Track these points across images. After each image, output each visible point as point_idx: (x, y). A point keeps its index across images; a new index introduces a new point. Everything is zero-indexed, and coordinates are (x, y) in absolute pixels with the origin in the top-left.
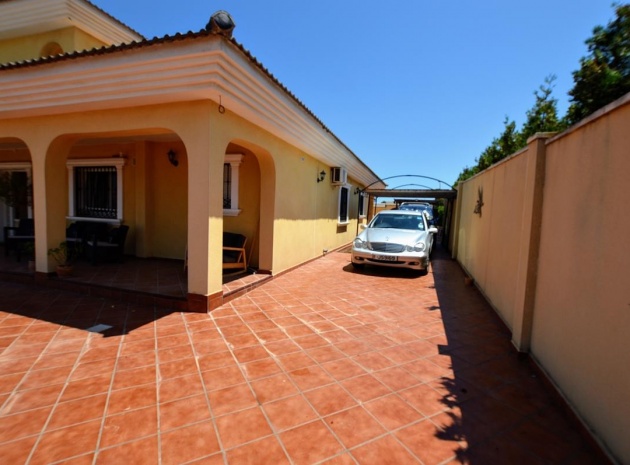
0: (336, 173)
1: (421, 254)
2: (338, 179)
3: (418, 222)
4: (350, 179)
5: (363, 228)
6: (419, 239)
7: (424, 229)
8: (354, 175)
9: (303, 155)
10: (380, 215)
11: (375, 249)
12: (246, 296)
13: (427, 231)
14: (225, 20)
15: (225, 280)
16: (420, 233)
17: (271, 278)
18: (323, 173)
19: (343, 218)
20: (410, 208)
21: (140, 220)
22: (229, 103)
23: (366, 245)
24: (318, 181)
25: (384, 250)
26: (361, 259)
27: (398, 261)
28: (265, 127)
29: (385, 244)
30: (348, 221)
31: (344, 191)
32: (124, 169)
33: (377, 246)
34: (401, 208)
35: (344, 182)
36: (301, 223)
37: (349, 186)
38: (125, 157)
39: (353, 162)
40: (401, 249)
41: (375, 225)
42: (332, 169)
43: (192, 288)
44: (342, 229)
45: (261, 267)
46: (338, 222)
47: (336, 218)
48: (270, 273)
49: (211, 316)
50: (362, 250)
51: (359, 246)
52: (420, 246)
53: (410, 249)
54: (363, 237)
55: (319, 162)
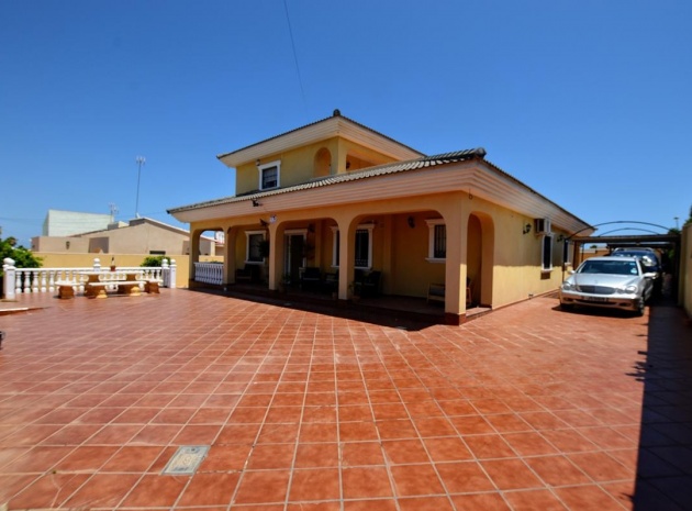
0: (539, 224)
1: (633, 296)
2: (542, 229)
3: (632, 267)
4: (554, 228)
5: (570, 273)
6: (632, 282)
7: (637, 274)
8: (558, 224)
9: (513, 213)
10: (588, 261)
11: (583, 291)
12: (478, 320)
13: (641, 276)
14: (481, 152)
15: (468, 308)
16: (632, 278)
17: (491, 311)
18: (529, 226)
19: (547, 266)
20: (626, 254)
21: (387, 268)
22: (475, 192)
23: (575, 287)
24: (524, 232)
25: (593, 292)
26: (570, 300)
27: (608, 301)
28: (496, 201)
29: (593, 287)
30: (551, 268)
31: (548, 239)
32: (373, 231)
33: (585, 289)
34: (615, 255)
35: (548, 231)
36: (511, 269)
37: (552, 235)
38: (376, 223)
39: (557, 212)
40: (611, 291)
41: (583, 271)
42: (536, 220)
43: (448, 309)
44: (546, 276)
45: (483, 302)
46: (542, 269)
47: (539, 265)
48: (490, 306)
49: (462, 327)
50: (571, 292)
51: (567, 288)
52: (632, 289)
53: (620, 291)
54: (571, 282)
55: (525, 217)
